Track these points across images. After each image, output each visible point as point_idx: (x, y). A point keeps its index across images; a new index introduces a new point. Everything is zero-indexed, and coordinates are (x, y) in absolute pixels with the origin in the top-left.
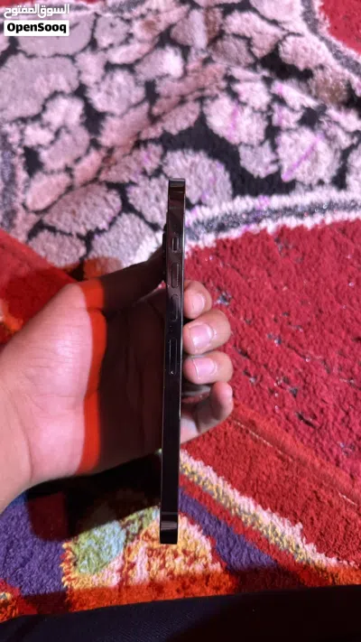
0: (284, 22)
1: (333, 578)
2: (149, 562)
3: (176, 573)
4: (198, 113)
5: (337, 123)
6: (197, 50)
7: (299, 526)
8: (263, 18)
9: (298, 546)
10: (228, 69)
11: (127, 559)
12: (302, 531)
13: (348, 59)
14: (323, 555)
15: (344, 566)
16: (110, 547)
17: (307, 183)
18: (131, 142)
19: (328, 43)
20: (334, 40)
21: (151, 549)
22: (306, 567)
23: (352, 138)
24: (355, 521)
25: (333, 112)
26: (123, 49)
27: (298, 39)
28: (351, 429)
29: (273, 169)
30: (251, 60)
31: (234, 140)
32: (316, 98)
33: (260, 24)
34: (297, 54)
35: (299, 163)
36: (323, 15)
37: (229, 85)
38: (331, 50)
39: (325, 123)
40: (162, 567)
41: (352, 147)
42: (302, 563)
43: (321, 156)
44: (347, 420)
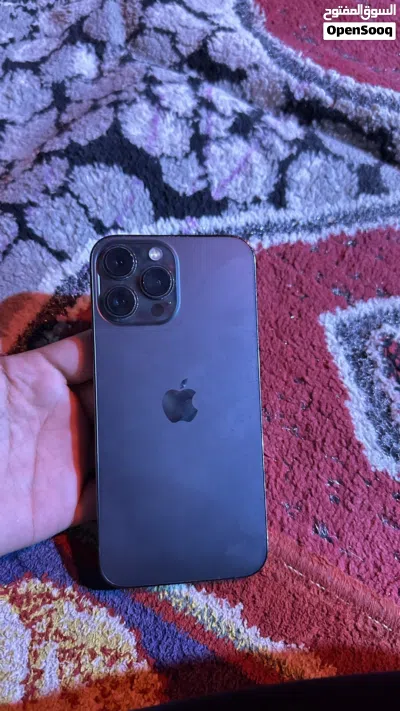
0: (215, 16)
1: (281, 667)
2: (60, 668)
3: (93, 678)
4: (111, 119)
5: (274, 131)
6: (114, 46)
7: (240, 606)
8: (189, 10)
9: (238, 631)
10: (148, 69)
11: (33, 666)
12: (242, 611)
13: (285, 58)
14: (268, 639)
15: (293, 650)
16: (12, 653)
17: (240, 201)
18: (34, 155)
19: (263, 40)
20: (270, 37)
21: (63, 651)
22: (248, 656)
23: (291, 147)
24: (303, 595)
25: (270, 119)
26: (27, 46)
27: (230, 34)
28: (296, 486)
29: (201, 185)
30: (176, 59)
31: (155, 152)
32: (250, 102)
33: (185, 16)
34: (228, 52)
35: (231, 178)
36: (258, 7)
37: (149, 86)
38: (266, 48)
39: (261, 131)
40: (77, 672)
41: (291, 158)
42: (243, 651)
43: (256, 169)
44: (290, 476)
